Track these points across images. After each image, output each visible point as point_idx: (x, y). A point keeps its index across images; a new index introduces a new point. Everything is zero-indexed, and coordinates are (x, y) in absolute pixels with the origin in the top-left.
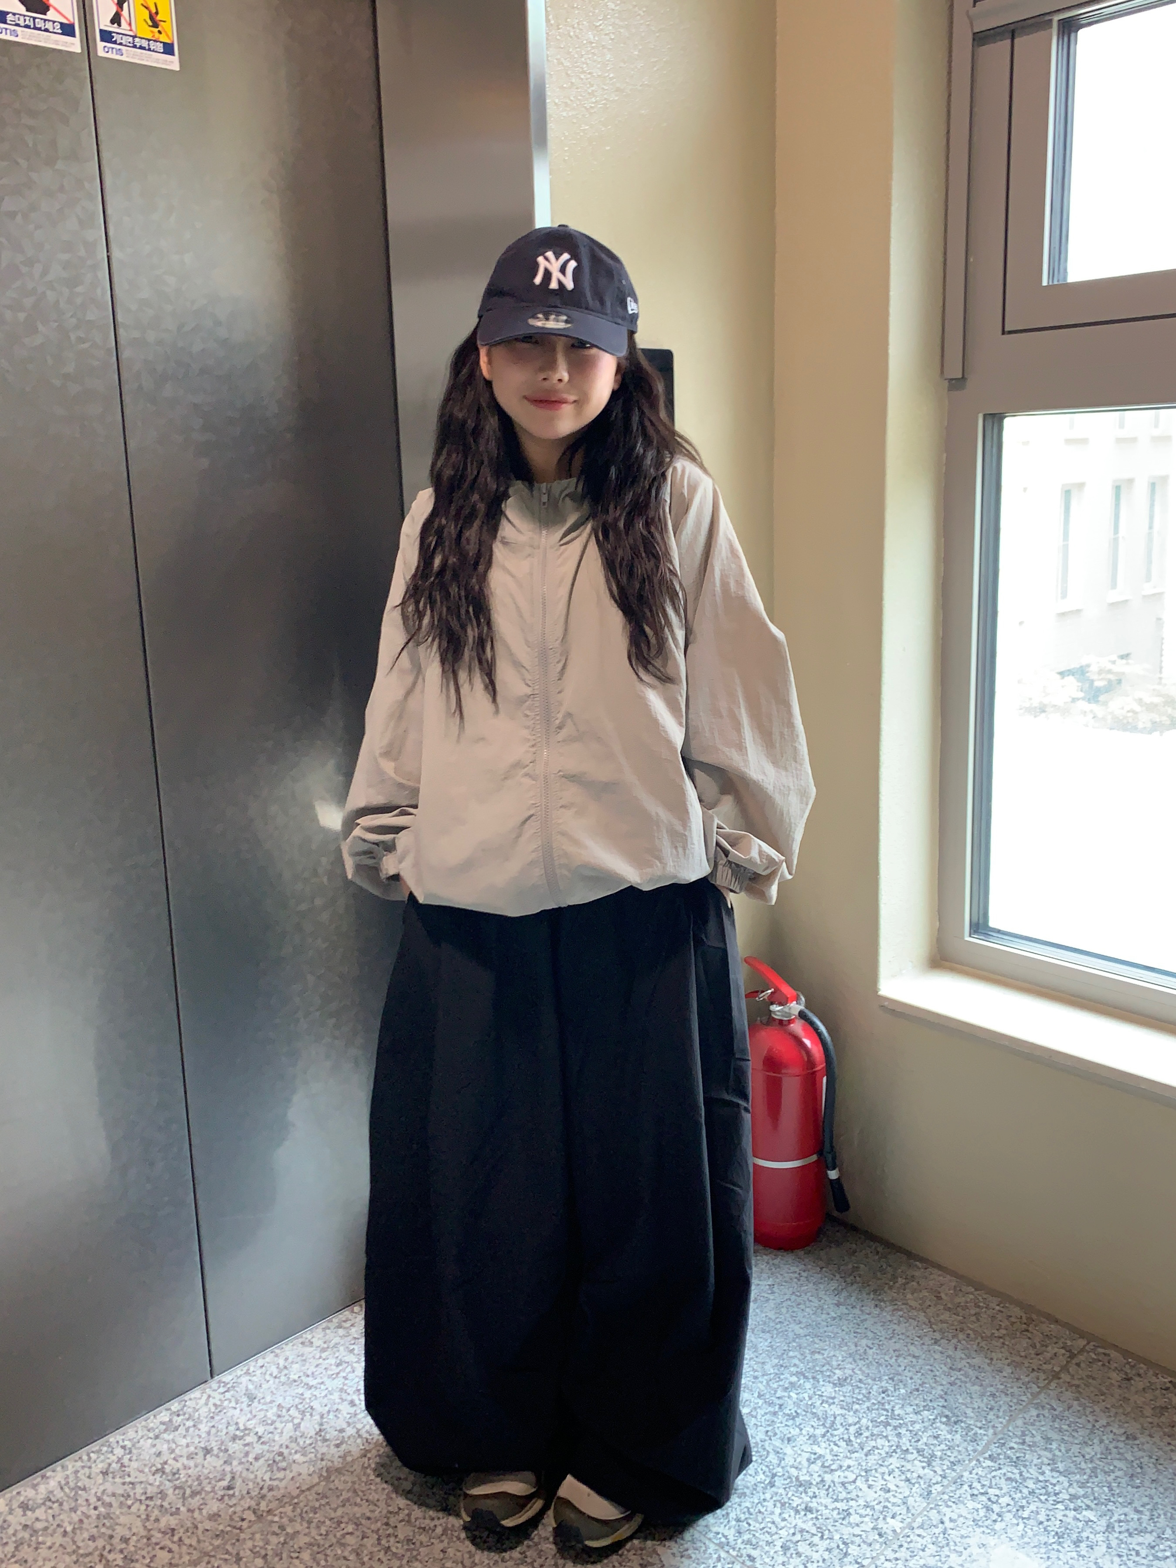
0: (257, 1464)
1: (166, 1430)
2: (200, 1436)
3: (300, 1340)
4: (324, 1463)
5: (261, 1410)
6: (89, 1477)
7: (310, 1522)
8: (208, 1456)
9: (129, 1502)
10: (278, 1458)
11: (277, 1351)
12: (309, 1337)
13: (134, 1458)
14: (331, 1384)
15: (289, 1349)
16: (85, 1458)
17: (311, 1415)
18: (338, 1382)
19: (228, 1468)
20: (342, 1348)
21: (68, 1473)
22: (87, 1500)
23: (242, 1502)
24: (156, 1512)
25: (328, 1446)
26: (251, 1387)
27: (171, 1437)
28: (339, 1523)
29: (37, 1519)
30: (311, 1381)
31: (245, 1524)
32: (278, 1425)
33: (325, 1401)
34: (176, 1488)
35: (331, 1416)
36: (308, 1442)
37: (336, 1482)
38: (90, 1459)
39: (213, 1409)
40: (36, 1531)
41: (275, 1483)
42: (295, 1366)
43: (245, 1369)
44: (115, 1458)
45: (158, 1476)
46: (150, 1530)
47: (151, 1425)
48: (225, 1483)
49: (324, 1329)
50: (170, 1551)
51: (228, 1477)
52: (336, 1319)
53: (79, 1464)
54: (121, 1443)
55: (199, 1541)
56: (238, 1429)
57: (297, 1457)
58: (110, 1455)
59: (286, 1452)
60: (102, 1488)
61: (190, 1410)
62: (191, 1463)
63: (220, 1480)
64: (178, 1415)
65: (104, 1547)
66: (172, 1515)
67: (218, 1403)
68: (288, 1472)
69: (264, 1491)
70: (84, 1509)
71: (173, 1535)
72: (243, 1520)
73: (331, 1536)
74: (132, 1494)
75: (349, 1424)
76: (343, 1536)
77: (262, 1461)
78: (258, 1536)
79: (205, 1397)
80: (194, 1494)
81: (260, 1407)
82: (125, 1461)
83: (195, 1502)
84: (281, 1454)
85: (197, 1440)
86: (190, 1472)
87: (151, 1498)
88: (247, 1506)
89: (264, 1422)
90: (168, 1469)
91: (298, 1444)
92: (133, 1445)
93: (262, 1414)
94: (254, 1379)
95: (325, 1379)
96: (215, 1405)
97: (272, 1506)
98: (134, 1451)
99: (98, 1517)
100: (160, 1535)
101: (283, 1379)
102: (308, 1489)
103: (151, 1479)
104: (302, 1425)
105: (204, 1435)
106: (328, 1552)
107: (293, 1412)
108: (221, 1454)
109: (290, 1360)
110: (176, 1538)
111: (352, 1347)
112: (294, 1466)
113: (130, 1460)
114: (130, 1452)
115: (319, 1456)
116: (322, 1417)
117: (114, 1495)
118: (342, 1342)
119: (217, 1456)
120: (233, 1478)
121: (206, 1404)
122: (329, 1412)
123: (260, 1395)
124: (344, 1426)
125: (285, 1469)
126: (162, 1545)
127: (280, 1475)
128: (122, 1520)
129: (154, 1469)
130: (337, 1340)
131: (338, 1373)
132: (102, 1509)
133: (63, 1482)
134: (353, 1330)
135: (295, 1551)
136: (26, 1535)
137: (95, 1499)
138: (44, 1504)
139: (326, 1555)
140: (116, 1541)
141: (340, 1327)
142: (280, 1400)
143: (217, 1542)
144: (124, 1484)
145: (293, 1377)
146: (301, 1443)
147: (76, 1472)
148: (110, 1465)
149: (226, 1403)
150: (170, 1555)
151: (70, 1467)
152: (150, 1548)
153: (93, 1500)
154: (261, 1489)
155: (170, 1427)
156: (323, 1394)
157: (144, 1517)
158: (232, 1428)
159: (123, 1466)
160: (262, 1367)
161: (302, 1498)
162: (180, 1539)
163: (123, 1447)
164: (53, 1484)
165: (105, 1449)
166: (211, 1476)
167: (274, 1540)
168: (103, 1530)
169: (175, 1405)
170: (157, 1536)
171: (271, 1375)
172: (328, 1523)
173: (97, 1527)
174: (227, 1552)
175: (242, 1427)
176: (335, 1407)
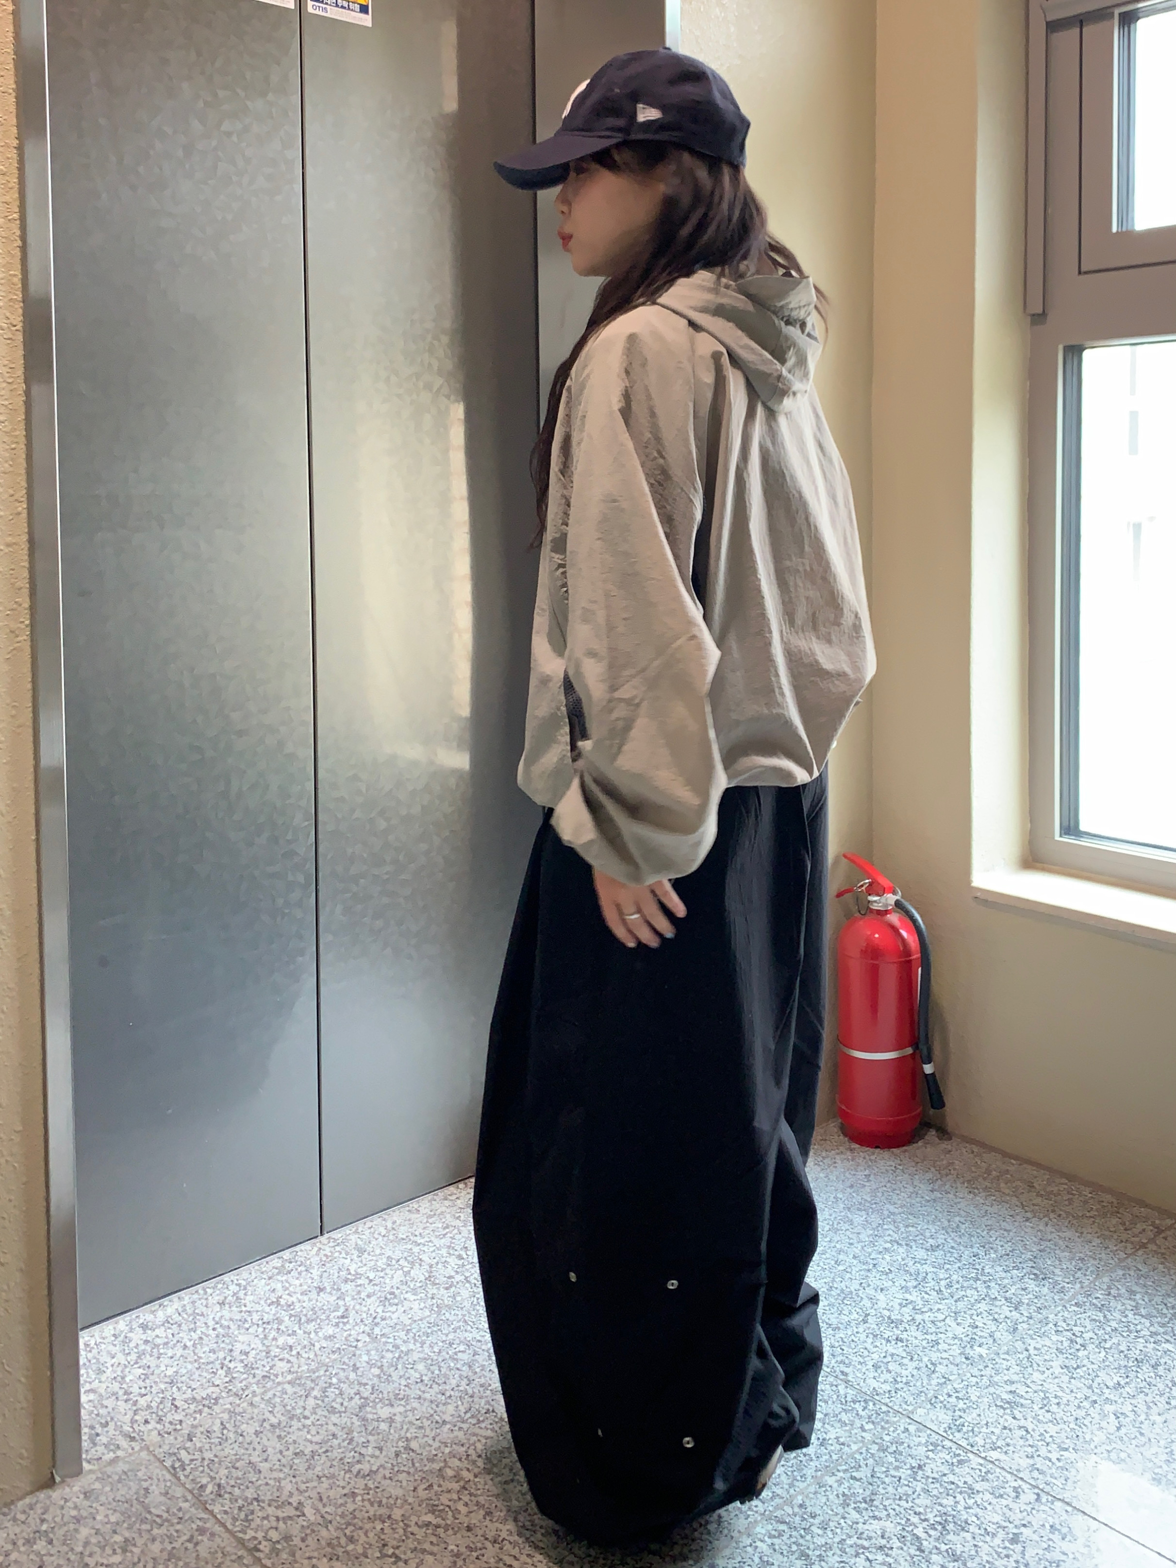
0: (369, 1301)
1: (278, 1274)
2: (313, 1279)
3: (407, 1208)
4: (434, 1301)
5: (370, 1260)
6: (206, 1306)
7: (423, 1343)
8: (321, 1294)
9: (247, 1326)
10: (389, 1296)
11: (386, 1217)
12: (416, 1206)
13: (249, 1293)
14: (437, 1242)
15: (397, 1215)
16: (201, 1292)
17: (420, 1265)
18: (446, 1241)
19: (341, 1303)
20: (448, 1216)
21: (185, 1303)
22: (206, 1324)
23: (357, 1328)
24: (273, 1333)
25: (438, 1289)
26: (360, 1242)
27: (285, 1278)
28: (451, 1344)
29: (157, 1336)
30: (419, 1240)
31: (360, 1344)
32: (388, 1271)
33: (434, 1255)
34: (291, 1316)
35: (440, 1266)
36: (418, 1285)
37: (447, 1315)
38: (206, 1293)
39: (324, 1259)
40: (156, 1345)
41: (388, 1315)
42: (402, 1228)
43: (354, 1230)
44: (231, 1293)
45: (273, 1307)
46: (267, 1347)
47: (264, 1269)
48: (339, 1314)
49: (430, 1201)
50: (289, 1361)
51: (342, 1309)
52: (441, 1193)
53: (196, 1296)
54: (235, 1282)
55: (316, 1355)
56: (350, 1274)
57: (407, 1296)
58: (225, 1291)
59: (397, 1292)
60: (219, 1314)
61: (302, 1259)
62: (306, 1298)
63: (334, 1311)
64: (291, 1262)
65: (225, 1358)
66: (289, 1335)
67: (329, 1254)
68: (400, 1306)
69: (378, 1320)
70: (203, 1330)
71: (291, 1350)
72: (358, 1341)
73: (444, 1353)
74: (249, 1319)
75: (457, 1273)
76: (456, 1353)
77: (373, 1298)
78: (373, 1352)
79: (316, 1249)
80: (308, 1321)
81: (370, 1258)
82: (241, 1294)
83: (311, 1327)
84: (392, 1293)
85: (310, 1281)
86: (304, 1304)
87: (268, 1323)
88: (361, 1330)
89: (374, 1269)
90: (282, 1302)
91: (409, 1286)
92: (248, 1284)
93: (373, 1263)
94: (364, 1237)
95: (433, 1239)
96: (326, 1255)
97: (387, 1331)
98: (248, 1288)
99: (217, 1336)
100: (278, 1350)
101: (391, 1237)
102: (421, 1320)
103: (267, 1309)
104: (412, 1271)
105: (316, 1278)
106: (442, 1364)
107: (402, 1262)
108: (334, 1292)
109: (398, 1222)
110: (294, 1352)
111: (457, 1215)
112: (405, 1303)
113: (245, 1294)
114: (245, 1289)
115: (429, 1296)
116: (431, 1266)
117: (231, 1320)
118: (448, 1210)
119: (330, 1293)
120: (347, 1310)
121: (317, 1254)
122: (437, 1263)
123: (369, 1249)
124: (453, 1274)
125: (397, 1305)
126: (280, 1357)
127: (394, 1308)
128: (241, 1338)
129: (269, 1301)
130: (444, 1209)
131: (444, 1235)
132: (220, 1330)
133: (180, 1310)
134: (459, 1201)
135: (409, 1364)
136: (148, 1348)
137: (213, 1323)
138: (163, 1325)
139: (440, 1367)
140: (236, 1354)
141: (446, 1199)
142: (390, 1253)
143: (333, 1357)
144: (241, 1312)
145: (401, 1236)
146: (412, 1286)
147: (193, 1302)
148: (226, 1298)
149: (337, 1254)
150: (289, 1365)
151: (187, 1298)
152: (269, 1360)
153: (211, 1323)
154: (375, 1318)
155: (281, 1270)
156: (432, 1249)
157: (262, 1336)
158: (343, 1274)
159: (238, 1298)
160: (370, 1228)
161: (413, 1326)
162: (298, 1353)
163: (239, 1285)
164: (170, 1311)
165: (220, 1286)
166: (325, 1308)
167: (389, 1355)
168: (222, 1345)
169: (286, 1254)
170: (275, 1351)
171: (380, 1234)
172: (441, 1344)
173: (217, 1343)
174: (344, 1363)
175: (353, 1273)
176: (443, 1260)
